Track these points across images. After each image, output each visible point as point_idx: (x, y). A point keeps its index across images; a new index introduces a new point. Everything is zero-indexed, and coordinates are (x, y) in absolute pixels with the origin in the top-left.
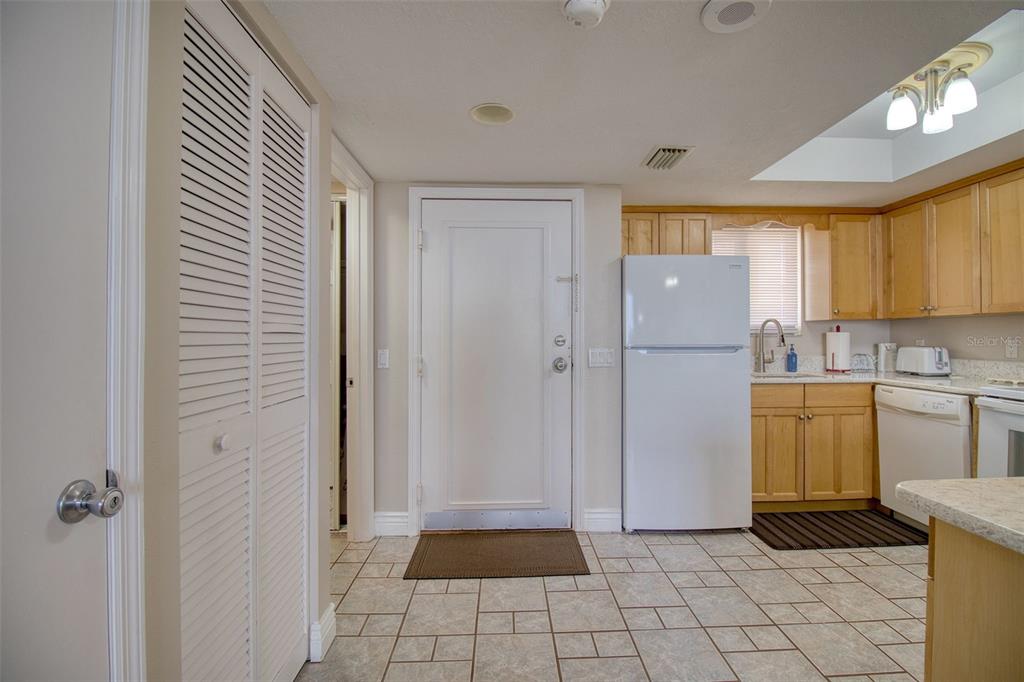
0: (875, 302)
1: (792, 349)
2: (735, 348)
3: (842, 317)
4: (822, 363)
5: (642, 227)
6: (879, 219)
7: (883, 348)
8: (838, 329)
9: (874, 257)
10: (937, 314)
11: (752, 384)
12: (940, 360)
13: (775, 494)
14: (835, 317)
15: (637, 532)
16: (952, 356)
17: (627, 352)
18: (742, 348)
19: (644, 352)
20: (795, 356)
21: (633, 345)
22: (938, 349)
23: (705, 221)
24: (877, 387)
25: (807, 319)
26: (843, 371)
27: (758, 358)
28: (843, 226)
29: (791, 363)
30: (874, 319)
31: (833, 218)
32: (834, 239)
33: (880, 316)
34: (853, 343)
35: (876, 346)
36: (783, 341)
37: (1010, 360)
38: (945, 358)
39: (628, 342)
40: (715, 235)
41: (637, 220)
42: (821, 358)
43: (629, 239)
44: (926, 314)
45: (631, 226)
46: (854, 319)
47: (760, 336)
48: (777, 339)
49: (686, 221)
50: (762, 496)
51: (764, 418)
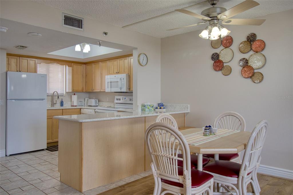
0: (83, 87)
1: (62, 100)
2: (43, 99)
3: (75, 91)
4: (71, 104)
5: (13, 61)
6: (84, 65)
7: (86, 99)
8: (75, 94)
9: (83, 75)
10: (94, 91)
11: (47, 110)
12: (96, 102)
13: (54, 140)
14: (73, 91)
15: (11, 155)
16: (99, 101)
17: (8, 101)
18: (45, 99)
19: (14, 101)
20: (63, 102)
21: (10, 99)
22: (96, 100)
23: (35, 61)
24: (82, 109)
25: (67, 91)
26: (76, 106)
27: (52, 103)
28: (75, 66)
29: (62, 104)
30: (83, 92)
31: (72, 64)
32: (73, 70)
33: (84, 91)
34: (78, 98)
35: (85, 99)
36: (58, 97)
37: (108, 102)
38: (97, 102)
39: (8, 98)
40: (38, 65)
41: (11, 58)
42: (70, 102)
43: (9, 64)
44: (92, 91)
45: (9, 61)
46: (78, 92)
47: (53, 96)
48: (57, 97)
49: (29, 60)
50: (50, 141)
51: (51, 119)
